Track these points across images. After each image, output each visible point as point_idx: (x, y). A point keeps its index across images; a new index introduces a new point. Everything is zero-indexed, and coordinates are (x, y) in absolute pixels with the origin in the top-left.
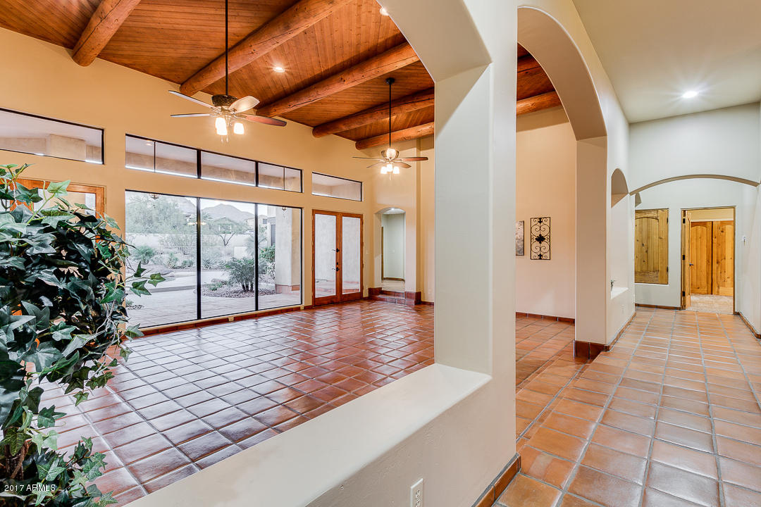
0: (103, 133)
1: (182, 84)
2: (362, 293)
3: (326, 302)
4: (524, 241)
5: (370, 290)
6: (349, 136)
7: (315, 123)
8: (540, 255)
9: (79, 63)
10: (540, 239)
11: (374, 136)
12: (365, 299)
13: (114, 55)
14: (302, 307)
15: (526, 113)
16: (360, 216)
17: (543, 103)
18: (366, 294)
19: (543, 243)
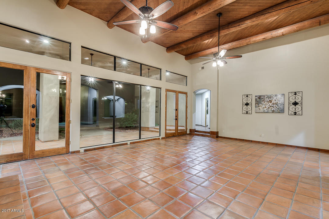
0: (70, 45)
1: (108, 22)
2: (186, 131)
3: (171, 135)
4: (284, 105)
5: (190, 130)
6: (182, 53)
7: (168, 45)
8: (295, 113)
9: (59, 6)
10: (295, 104)
11: (195, 53)
12: (188, 134)
13: (76, 3)
14: (161, 138)
15: (292, 33)
16: (186, 93)
17: (304, 26)
18: (188, 132)
19: (297, 106)
